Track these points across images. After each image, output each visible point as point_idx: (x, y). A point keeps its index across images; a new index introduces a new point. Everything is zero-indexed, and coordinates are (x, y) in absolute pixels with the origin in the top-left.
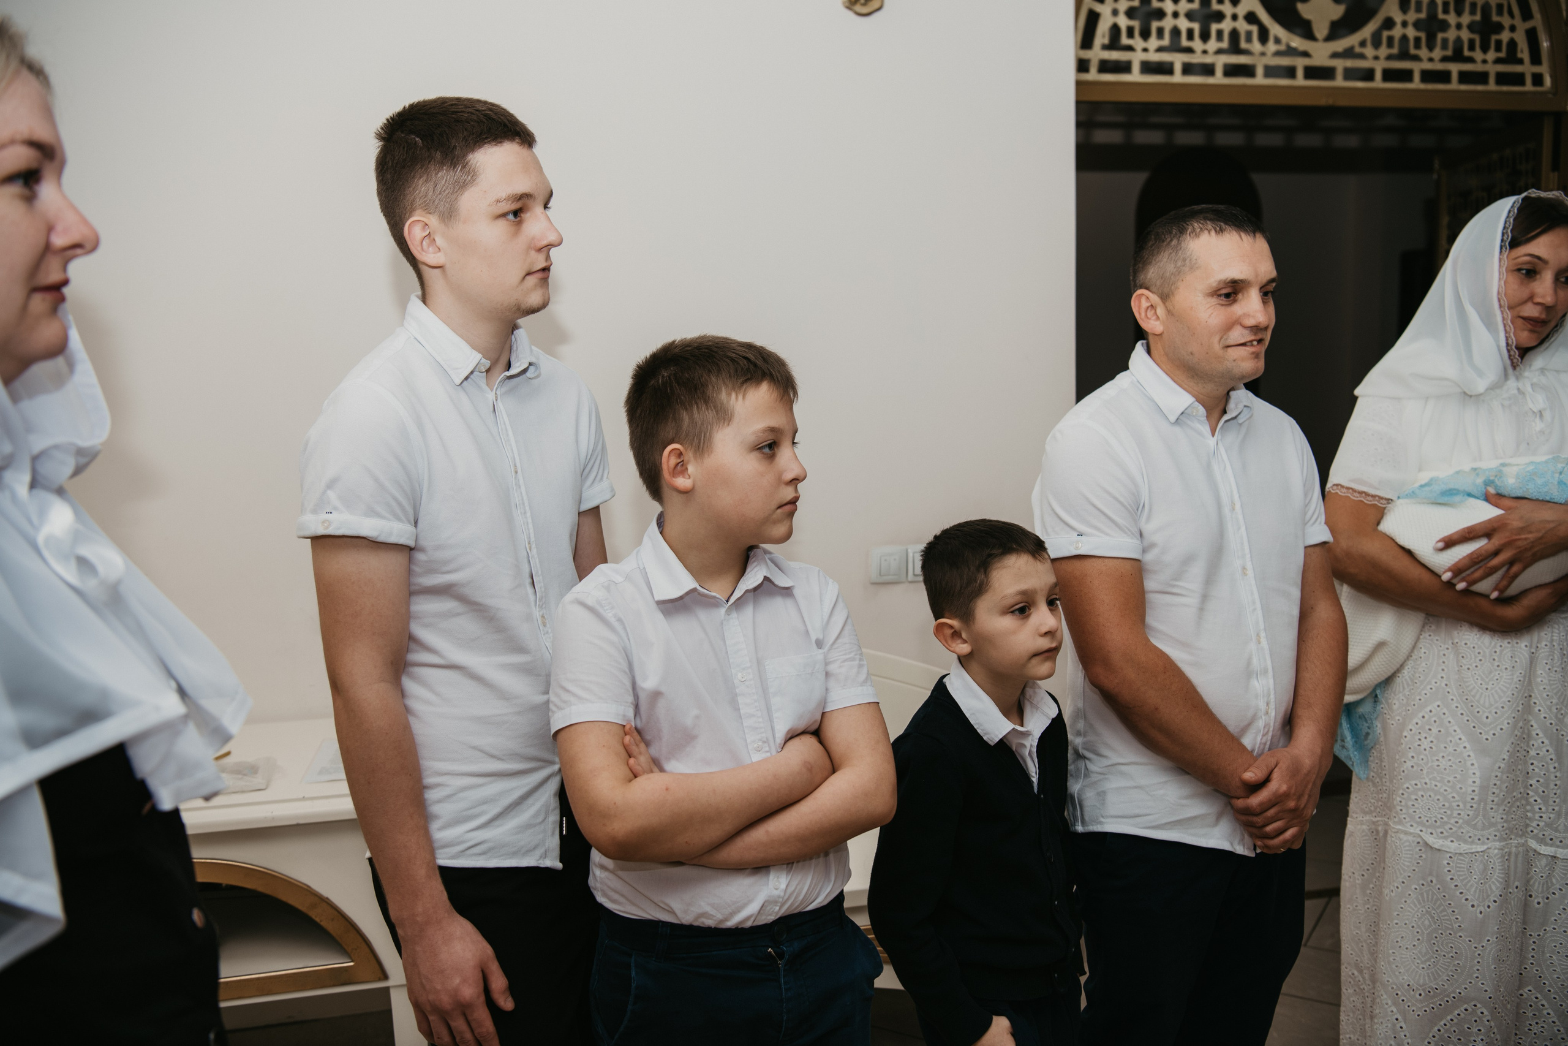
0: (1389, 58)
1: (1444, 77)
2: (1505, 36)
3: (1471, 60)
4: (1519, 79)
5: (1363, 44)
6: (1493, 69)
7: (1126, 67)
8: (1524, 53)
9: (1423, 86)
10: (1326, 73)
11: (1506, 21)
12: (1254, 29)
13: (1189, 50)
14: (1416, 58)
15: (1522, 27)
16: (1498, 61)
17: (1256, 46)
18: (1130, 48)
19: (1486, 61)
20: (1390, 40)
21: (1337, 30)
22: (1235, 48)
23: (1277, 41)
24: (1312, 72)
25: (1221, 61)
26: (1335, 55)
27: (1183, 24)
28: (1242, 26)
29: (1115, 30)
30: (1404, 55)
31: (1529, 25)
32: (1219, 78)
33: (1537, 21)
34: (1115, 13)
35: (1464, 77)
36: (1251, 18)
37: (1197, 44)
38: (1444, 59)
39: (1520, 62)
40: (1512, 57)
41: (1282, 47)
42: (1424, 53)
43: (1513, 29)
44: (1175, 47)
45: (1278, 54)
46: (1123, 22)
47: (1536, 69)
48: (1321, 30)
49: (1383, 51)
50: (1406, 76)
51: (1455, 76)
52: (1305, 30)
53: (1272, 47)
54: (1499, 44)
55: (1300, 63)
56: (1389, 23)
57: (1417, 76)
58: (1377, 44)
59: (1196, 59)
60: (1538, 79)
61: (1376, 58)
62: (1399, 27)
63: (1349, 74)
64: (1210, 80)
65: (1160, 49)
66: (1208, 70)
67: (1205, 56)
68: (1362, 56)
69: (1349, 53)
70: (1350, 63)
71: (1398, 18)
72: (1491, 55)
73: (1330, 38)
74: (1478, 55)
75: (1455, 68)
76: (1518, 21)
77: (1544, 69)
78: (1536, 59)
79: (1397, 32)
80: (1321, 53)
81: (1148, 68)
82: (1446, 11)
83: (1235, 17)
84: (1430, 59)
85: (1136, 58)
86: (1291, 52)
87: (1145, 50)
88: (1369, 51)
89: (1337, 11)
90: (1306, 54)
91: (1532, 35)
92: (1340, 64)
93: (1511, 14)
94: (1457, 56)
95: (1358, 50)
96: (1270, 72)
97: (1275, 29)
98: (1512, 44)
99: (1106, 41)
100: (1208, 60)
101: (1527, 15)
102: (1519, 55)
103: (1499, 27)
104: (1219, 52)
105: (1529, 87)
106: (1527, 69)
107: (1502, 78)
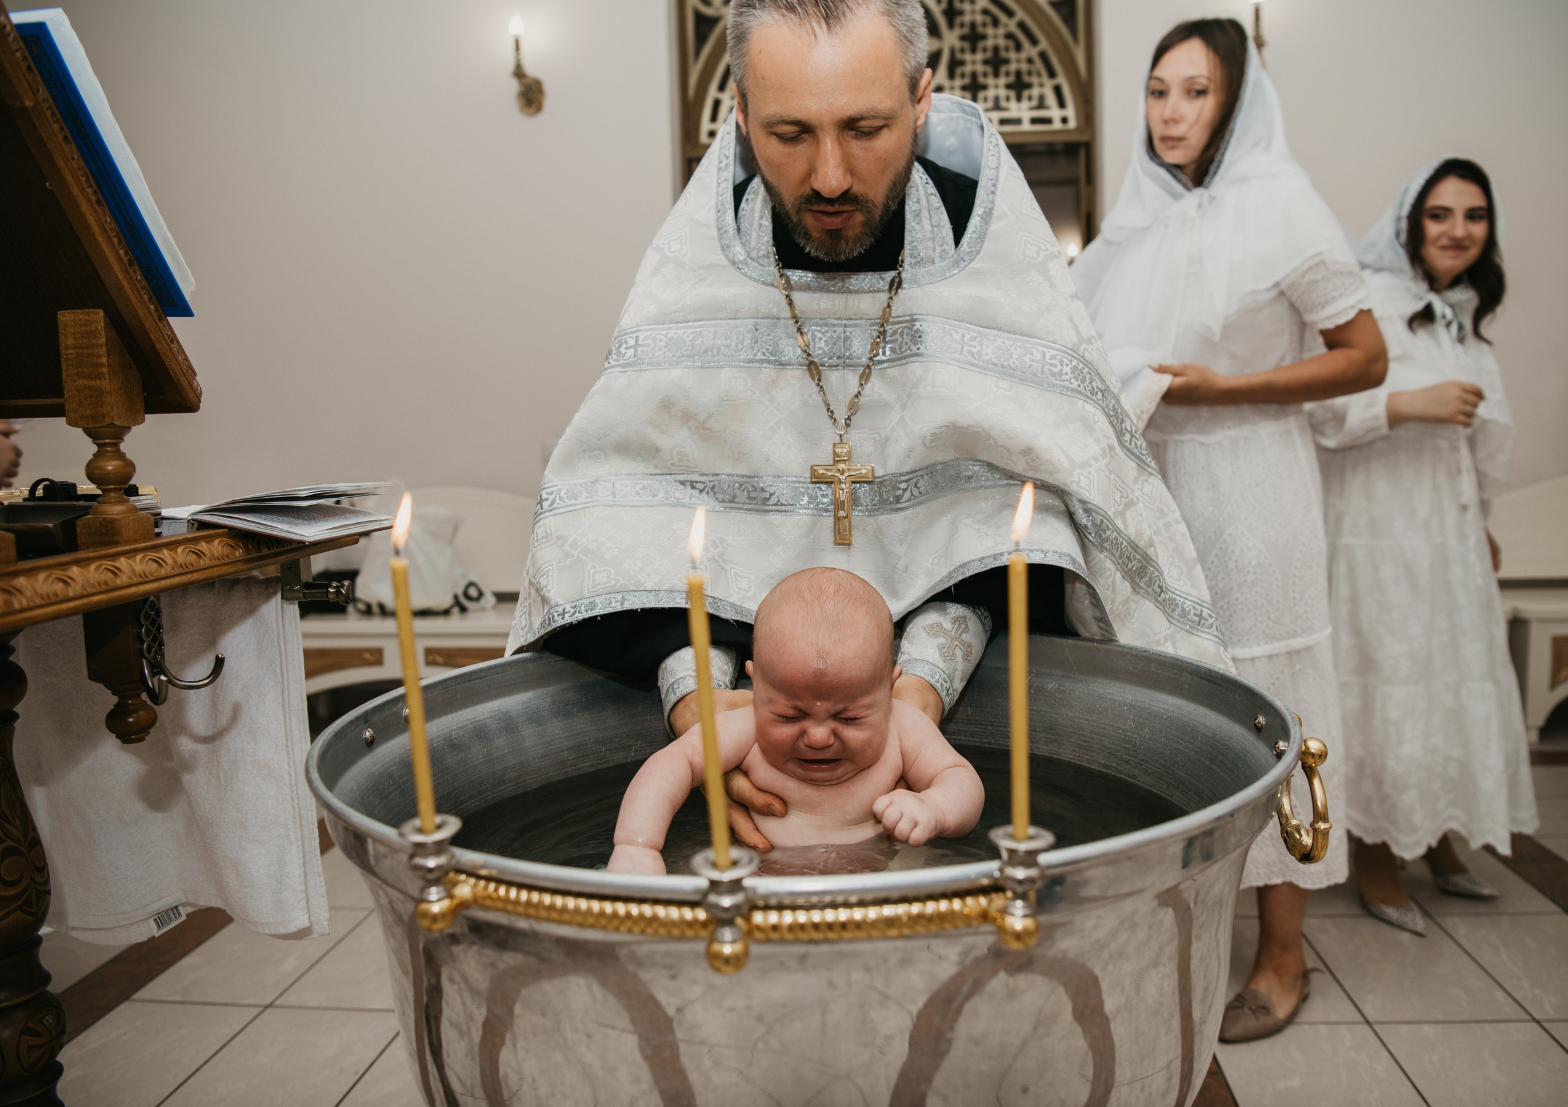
2: (1035, 92)
3: (1006, 109)
4: (1048, 121)
6: (1026, 115)
8: (1051, 100)
11: (1034, 80)
15: (1049, 84)
16: (1031, 108)
19: (1021, 109)
31: (1055, 82)
33: (1062, 80)
39: (1049, 108)
40: (1041, 105)
43: (1041, 85)
47: (1063, 113)
54: (1030, 96)
60: (1064, 120)
72: (1025, 105)
74: (1013, 104)
76: (1045, 79)
77: (1070, 112)
78: (1062, 104)
82: (985, 78)
91: (1057, 90)
93: (1039, 75)
94: (997, 107)
98: (1042, 96)
102: (1048, 104)
103: (1030, 86)
105: (1057, 126)
106: (1055, 113)
107: (1034, 121)
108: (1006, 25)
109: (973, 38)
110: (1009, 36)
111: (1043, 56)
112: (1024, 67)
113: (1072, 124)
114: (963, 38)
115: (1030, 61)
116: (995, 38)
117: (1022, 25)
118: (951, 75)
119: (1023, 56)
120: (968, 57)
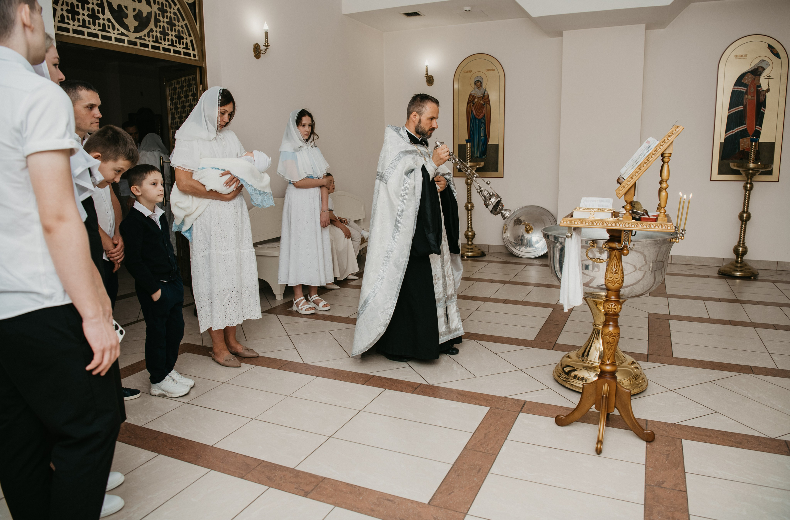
0: (153, 41)
1: (169, 50)
2: (185, 41)
3: (176, 46)
4: (189, 55)
5: (145, 36)
6: (183, 51)
7: (67, 30)
8: (190, 47)
9: (163, 52)
10: (135, 44)
11: (184, 36)
12: (110, 24)
13: (89, 28)
14: (161, 43)
15: (189, 39)
16: (183, 48)
17: (111, 30)
18: (68, 24)
19: (180, 48)
20: (153, 36)
21: (136, 30)
22: (104, 30)
23: (118, 30)
24: (130, 42)
25: (100, 33)
26: (136, 38)
27: (87, 19)
28: (107, 23)
29: (62, 16)
30: (156, 41)
31: (191, 38)
32: (100, 39)
33: (192, 38)
34: (62, 10)
35: (175, 52)
36: (109, 20)
37: (92, 26)
38: (169, 45)
39: (189, 49)
40: (187, 48)
41: (120, 32)
42: (163, 42)
43: (186, 39)
44: (84, 26)
45: (118, 34)
46: (65, 14)
47: (194, 53)
48: (132, 29)
49: (151, 39)
50: (158, 48)
51: (172, 51)
52: (126, 27)
53: (116, 31)
54: (183, 42)
55: (126, 39)
56: (152, 30)
57: (161, 49)
58: (149, 37)
59: (92, 31)
60: (194, 56)
61: (149, 41)
62: (155, 32)
63: (142, 45)
64: (97, 39)
65: (79, 26)
66: (96, 36)
67: (95, 31)
68: (145, 40)
69: (140, 38)
70: (141, 41)
71: (154, 29)
72: (182, 46)
73: (134, 32)
74: (178, 45)
75: (172, 48)
76: (187, 37)
77: (196, 53)
78: (194, 50)
79: (155, 34)
80: (133, 36)
81: (75, 31)
82: (168, 30)
83: (104, 19)
84: (165, 44)
85: (71, 27)
86: (123, 34)
87: (74, 25)
88: (147, 38)
89: (136, 24)
90: (127, 36)
91: (191, 41)
92: (139, 41)
93: (186, 34)
94: (172, 45)
95: (143, 37)
96: (117, 40)
97: (117, 26)
98: (187, 44)
99: (60, 19)
100: (96, 32)
101: (190, 36)
102: (189, 48)
103: (183, 38)
104: (99, 30)
105: (192, 58)
106: (191, 52)
107: (185, 54)
108: (174, 9)
109: (163, 11)
110: (175, 14)
111: (186, 25)
112: (181, 29)
113: (197, 58)
114: (159, 9)
115: (182, 27)
116: (171, 12)
117: (178, 9)
118: (156, 27)
119: (180, 24)
120: (161, 18)
